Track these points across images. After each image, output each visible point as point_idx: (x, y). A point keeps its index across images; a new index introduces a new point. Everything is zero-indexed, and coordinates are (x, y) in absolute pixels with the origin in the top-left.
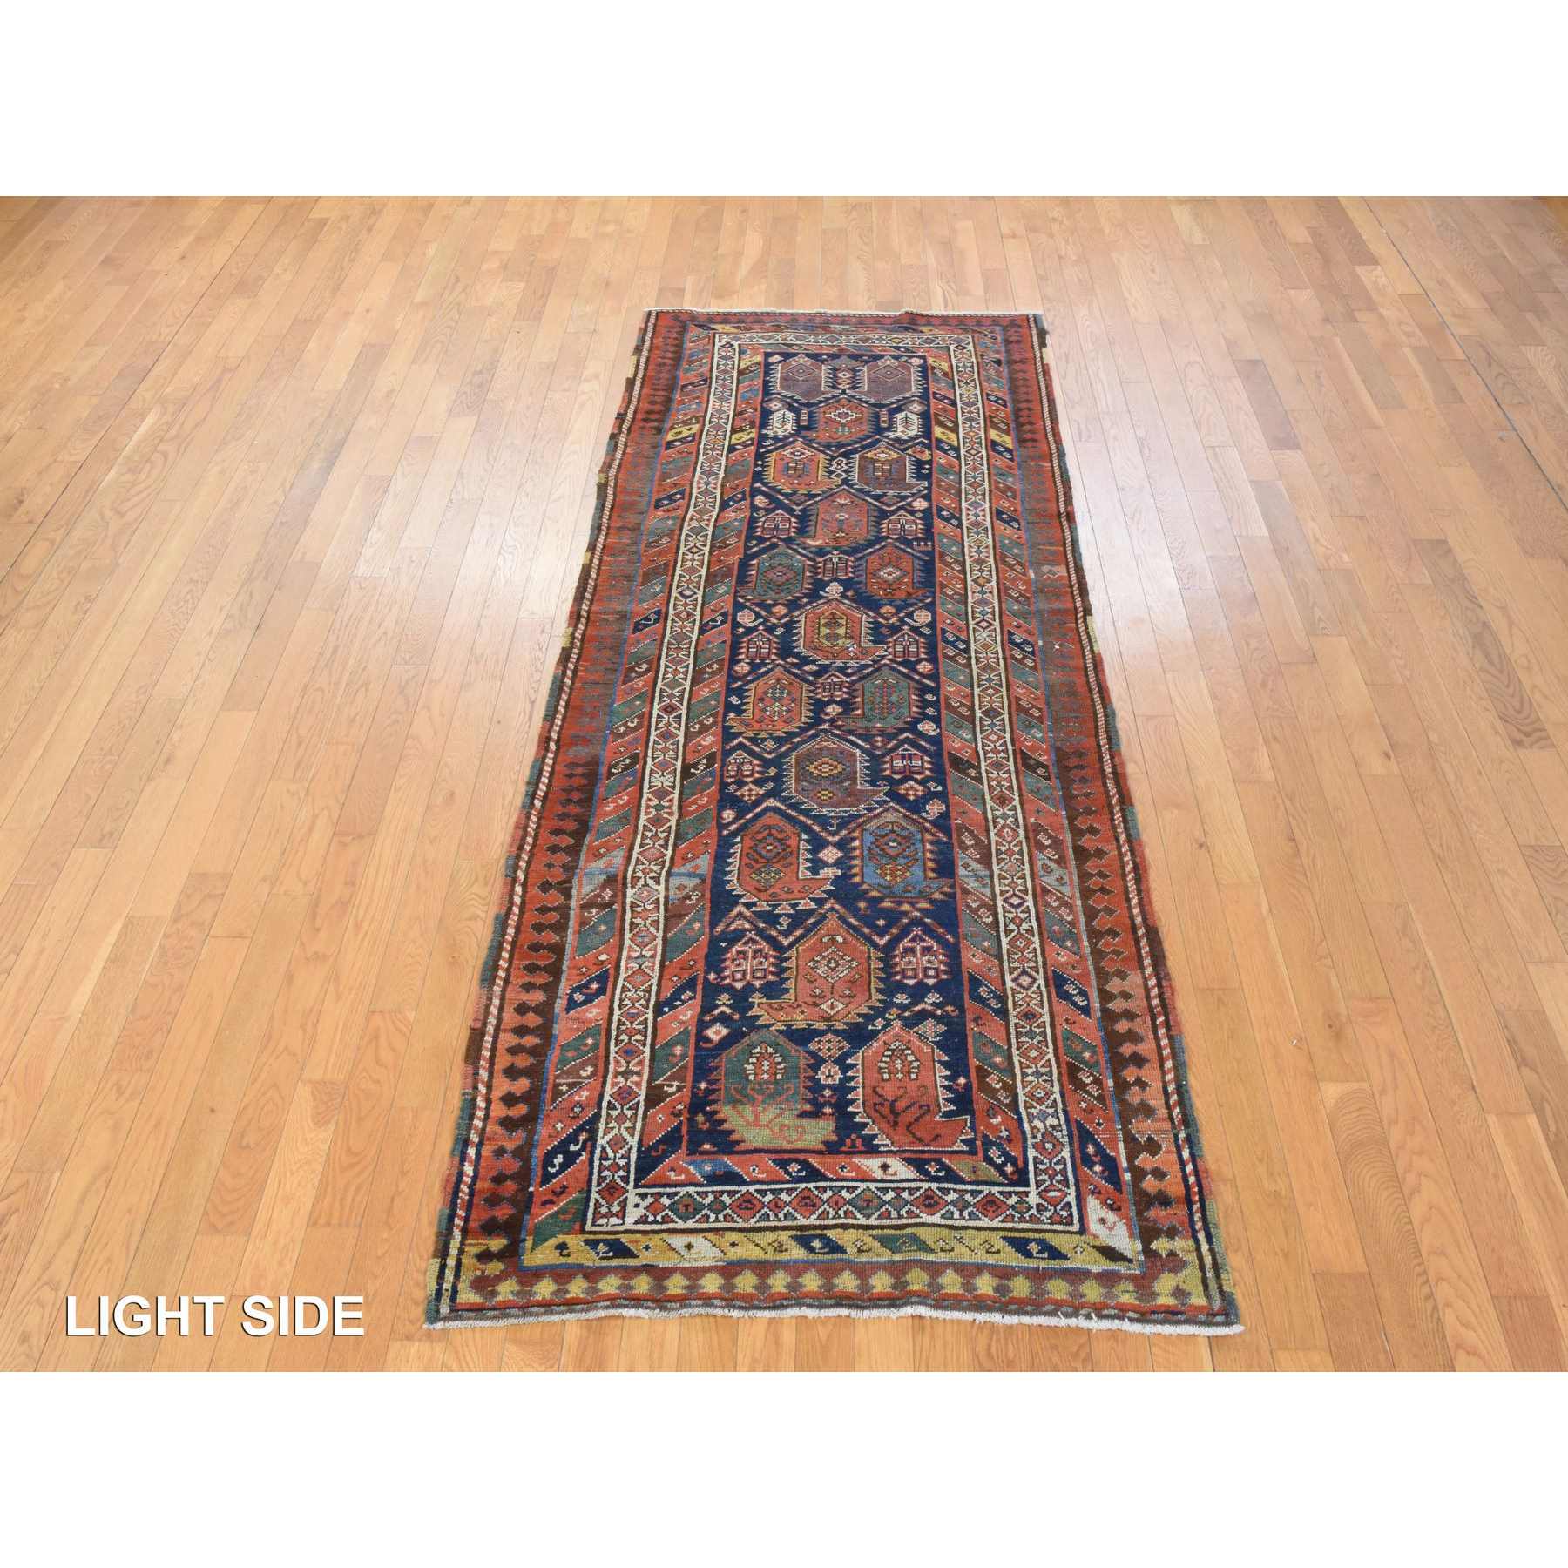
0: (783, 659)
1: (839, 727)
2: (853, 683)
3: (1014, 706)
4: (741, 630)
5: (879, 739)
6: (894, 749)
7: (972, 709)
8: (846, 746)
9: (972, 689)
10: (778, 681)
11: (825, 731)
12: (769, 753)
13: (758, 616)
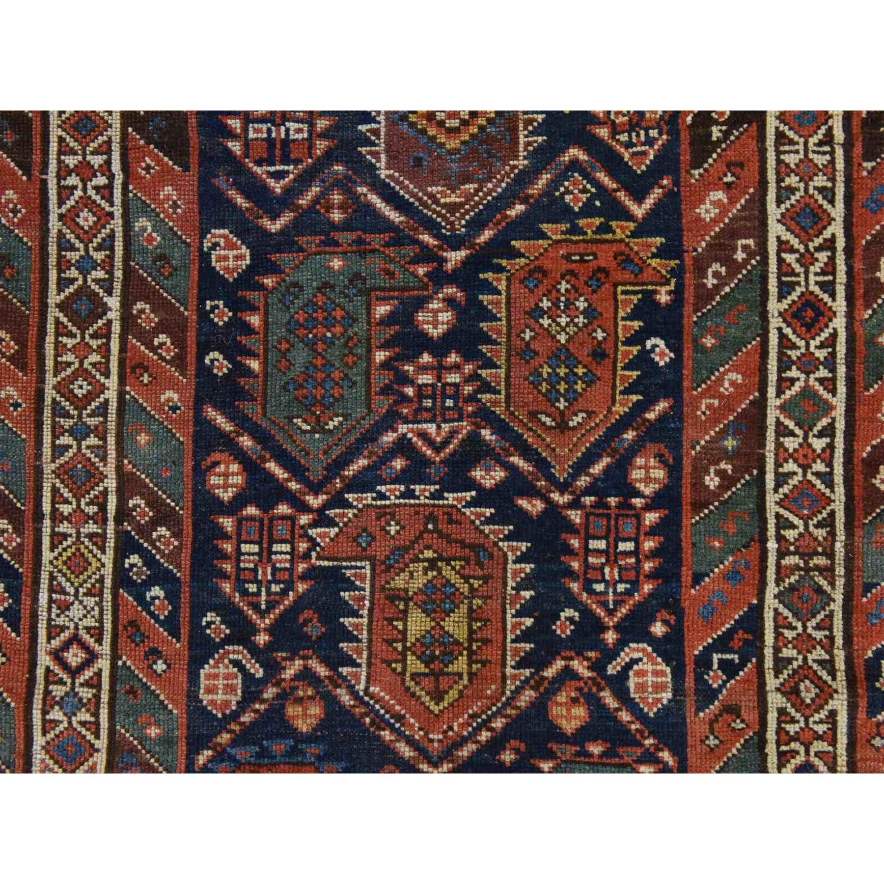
0: (552, 508)
1: (426, 255)
2: (390, 420)
3: (33, 332)
4: (658, 629)
5: (336, 216)
6: (304, 180)
7: (128, 320)
8: (407, 189)
9: (121, 394)
10: (562, 427)
11: (455, 243)
12: (574, 164)
13: (619, 684)
